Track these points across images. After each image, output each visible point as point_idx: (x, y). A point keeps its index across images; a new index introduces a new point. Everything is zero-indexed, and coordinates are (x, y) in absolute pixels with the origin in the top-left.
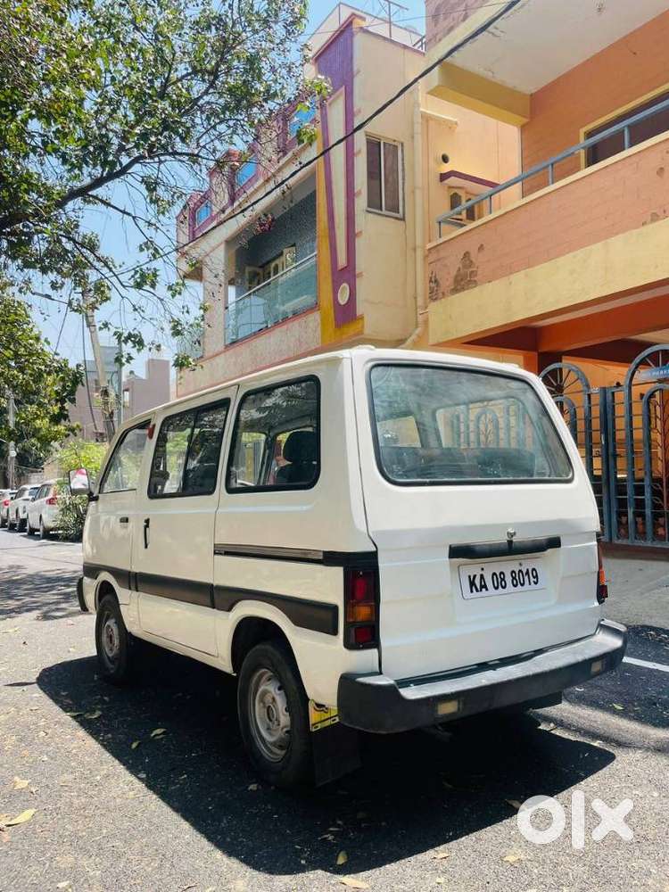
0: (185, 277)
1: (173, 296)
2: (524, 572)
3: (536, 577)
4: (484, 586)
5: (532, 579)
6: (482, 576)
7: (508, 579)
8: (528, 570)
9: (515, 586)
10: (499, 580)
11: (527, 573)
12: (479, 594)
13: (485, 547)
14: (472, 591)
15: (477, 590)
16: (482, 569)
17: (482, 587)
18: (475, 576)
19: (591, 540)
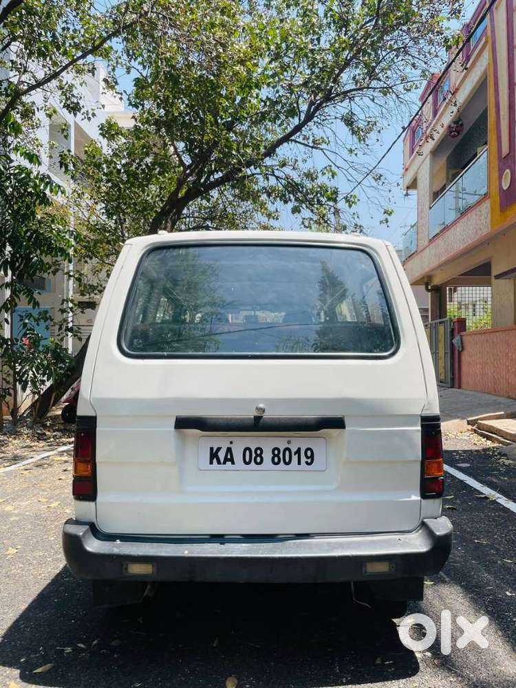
0: (408, 188)
1: (350, 206)
2: (294, 450)
3: (312, 457)
4: (230, 459)
5: (303, 459)
6: (229, 450)
7: (267, 456)
8: (299, 449)
9: (274, 463)
10: (254, 455)
11: (298, 452)
12: (222, 466)
13: (221, 421)
14: (211, 463)
15: (219, 462)
16: (231, 443)
17: (226, 460)
18: (219, 449)
19: (414, 424)
